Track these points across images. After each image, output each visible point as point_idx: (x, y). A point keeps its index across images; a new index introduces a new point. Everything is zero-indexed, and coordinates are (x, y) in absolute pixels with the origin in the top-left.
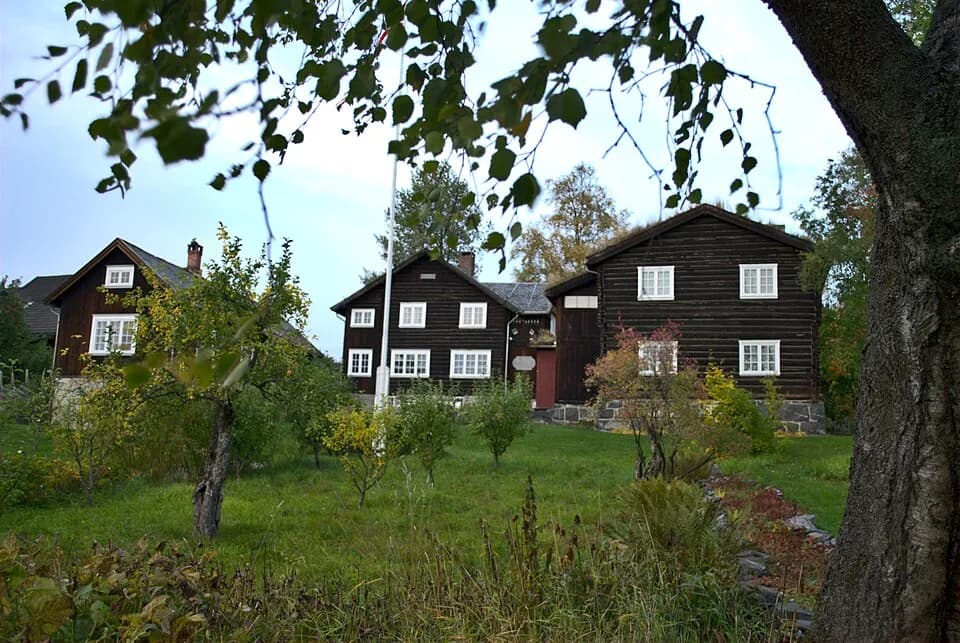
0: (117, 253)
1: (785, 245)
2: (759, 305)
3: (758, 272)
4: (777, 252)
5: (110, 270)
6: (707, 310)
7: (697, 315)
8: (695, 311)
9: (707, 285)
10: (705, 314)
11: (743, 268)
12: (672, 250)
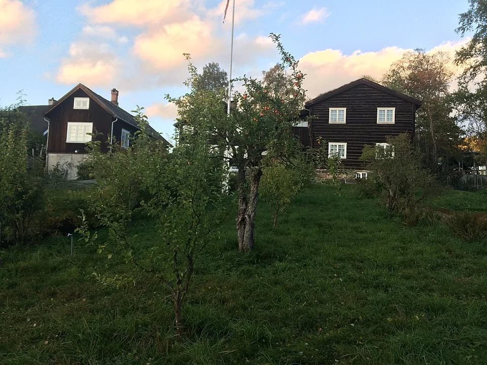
0: (80, 91)
1: (400, 98)
2: (386, 126)
3: (386, 111)
4: (395, 102)
5: (76, 100)
6: (361, 129)
7: (356, 131)
8: (355, 129)
9: (362, 117)
10: (360, 130)
11: (379, 109)
12: (345, 100)
